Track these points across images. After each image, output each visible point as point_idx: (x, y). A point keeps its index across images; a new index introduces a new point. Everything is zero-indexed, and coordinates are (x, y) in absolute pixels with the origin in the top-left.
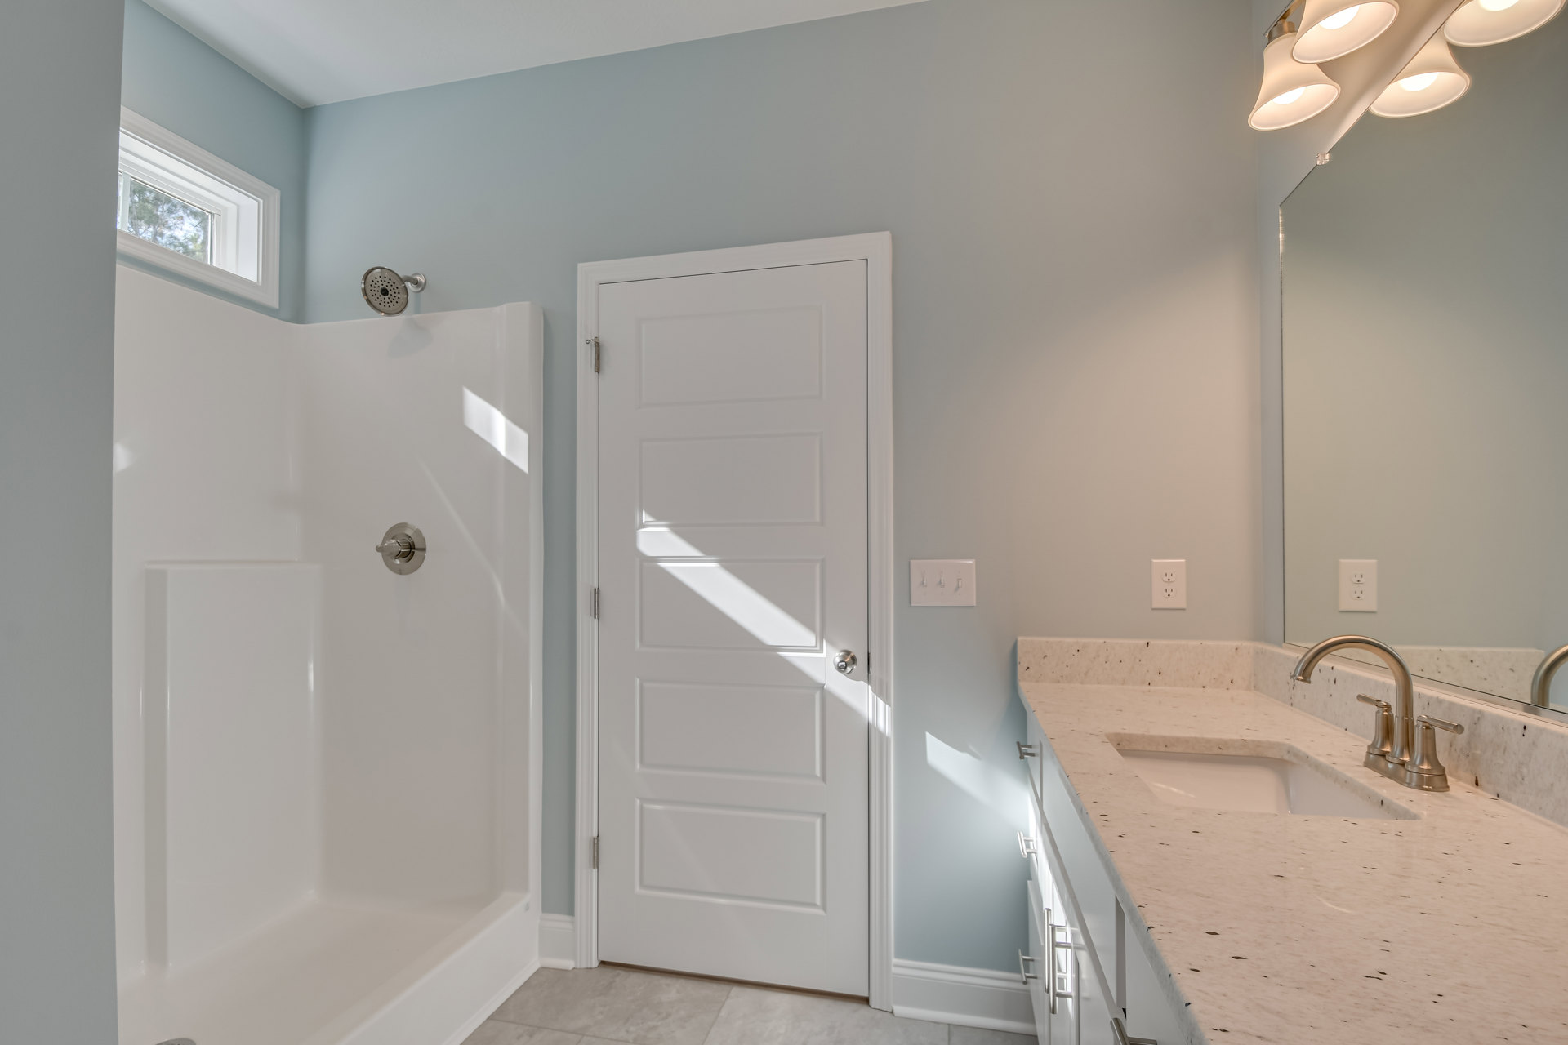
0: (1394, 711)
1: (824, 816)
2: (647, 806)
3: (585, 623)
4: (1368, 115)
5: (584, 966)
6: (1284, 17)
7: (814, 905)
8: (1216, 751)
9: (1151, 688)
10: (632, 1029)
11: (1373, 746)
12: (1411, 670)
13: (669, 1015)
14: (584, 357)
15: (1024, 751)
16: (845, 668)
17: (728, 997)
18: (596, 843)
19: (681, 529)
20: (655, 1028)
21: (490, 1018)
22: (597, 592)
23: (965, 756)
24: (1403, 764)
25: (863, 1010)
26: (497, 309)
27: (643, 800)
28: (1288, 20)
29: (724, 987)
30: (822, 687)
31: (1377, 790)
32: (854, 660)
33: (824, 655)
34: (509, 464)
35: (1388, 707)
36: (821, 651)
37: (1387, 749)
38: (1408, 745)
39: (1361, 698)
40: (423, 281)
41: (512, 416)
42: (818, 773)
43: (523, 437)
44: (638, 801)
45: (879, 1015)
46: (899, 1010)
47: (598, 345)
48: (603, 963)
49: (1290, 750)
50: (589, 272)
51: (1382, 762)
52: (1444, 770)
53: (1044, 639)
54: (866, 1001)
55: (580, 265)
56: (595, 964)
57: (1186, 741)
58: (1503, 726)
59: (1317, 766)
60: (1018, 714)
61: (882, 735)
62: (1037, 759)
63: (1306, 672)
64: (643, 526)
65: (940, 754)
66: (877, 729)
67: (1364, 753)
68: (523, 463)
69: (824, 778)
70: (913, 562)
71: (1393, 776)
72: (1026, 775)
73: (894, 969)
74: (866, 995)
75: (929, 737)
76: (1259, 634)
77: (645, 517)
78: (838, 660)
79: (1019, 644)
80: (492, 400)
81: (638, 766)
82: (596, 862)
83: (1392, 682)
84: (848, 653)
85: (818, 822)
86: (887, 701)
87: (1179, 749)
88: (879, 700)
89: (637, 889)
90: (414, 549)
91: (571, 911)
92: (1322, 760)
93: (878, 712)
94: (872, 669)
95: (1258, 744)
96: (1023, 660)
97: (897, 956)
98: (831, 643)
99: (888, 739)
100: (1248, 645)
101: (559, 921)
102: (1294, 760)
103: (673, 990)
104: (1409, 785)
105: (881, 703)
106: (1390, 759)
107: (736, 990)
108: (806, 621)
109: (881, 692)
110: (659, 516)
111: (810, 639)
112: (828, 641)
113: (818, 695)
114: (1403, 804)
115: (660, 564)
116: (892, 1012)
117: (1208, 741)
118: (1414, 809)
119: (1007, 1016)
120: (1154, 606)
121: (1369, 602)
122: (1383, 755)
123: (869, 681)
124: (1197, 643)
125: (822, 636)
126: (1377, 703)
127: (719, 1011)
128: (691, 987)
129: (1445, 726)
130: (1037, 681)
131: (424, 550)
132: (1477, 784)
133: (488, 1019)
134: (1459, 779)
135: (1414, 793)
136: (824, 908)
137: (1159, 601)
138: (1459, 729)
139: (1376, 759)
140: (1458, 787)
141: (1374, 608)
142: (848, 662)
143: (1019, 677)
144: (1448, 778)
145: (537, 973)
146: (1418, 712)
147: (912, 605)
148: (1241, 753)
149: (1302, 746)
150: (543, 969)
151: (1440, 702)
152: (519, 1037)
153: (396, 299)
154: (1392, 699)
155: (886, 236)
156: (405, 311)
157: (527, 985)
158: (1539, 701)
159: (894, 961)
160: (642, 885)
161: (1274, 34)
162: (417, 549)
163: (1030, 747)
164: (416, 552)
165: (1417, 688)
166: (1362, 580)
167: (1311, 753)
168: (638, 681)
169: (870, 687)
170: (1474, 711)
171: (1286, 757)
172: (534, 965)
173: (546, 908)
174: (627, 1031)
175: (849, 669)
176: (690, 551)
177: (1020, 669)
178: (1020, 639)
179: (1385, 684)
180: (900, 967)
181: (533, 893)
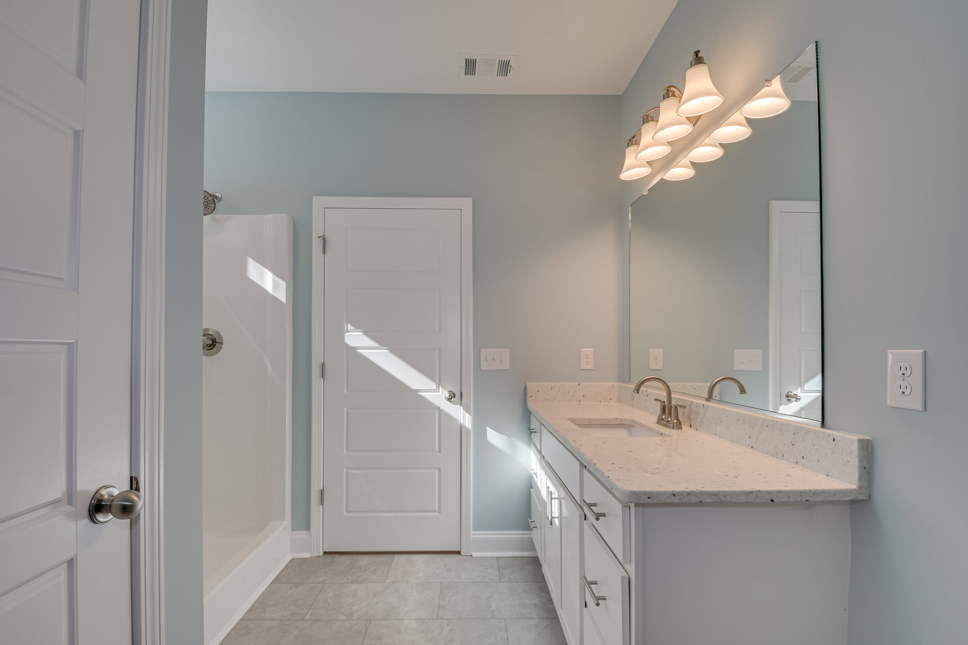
0: (666, 403)
1: (440, 469)
2: (351, 471)
3: (316, 380)
4: (662, 179)
5: (316, 555)
6: (633, 137)
7: (435, 511)
8: (607, 423)
9: (580, 403)
10: (349, 578)
11: (659, 416)
12: (671, 390)
13: (366, 570)
14: (317, 245)
15: (531, 431)
16: (451, 399)
17: (393, 559)
18: (322, 492)
19: (368, 333)
20: (361, 576)
21: (272, 583)
22: (323, 365)
23: (504, 436)
24: (668, 421)
25: (458, 557)
26: (268, 216)
27: (347, 468)
28: (635, 139)
29: (391, 556)
30: (439, 408)
31: (660, 430)
32: (454, 395)
33: (440, 393)
34: (274, 299)
35: (664, 402)
36: (439, 391)
37: (664, 417)
38: (670, 414)
39: (656, 400)
40: (220, 196)
41: (275, 273)
42: (437, 449)
43: (283, 285)
44: (345, 470)
45: (466, 557)
46: (475, 554)
47: (324, 239)
48: (325, 553)
49: (633, 421)
50: (319, 202)
51: (662, 422)
52: (680, 422)
53: (538, 383)
54: (459, 553)
55: (314, 197)
56: (321, 554)
57: (596, 420)
58: (698, 406)
59: (641, 425)
60: (527, 414)
61: (467, 429)
62: (538, 434)
63: (637, 390)
64: (348, 331)
65: (493, 436)
66: (465, 427)
67: (656, 420)
68: (282, 297)
69: (440, 451)
70: (481, 349)
71: (665, 426)
72: (530, 442)
73: (472, 536)
74: (459, 550)
75: (488, 428)
76: (621, 380)
77: (350, 327)
78: (447, 395)
79: (528, 386)
80: (264, 264)
81: (345, 452)
82: (322, 502)
83: (665, 394)
84: (450, 391)
85: (437, 472)
86: (469, 413)
87: (595, 423)
88: (467, 414)
89: (345, 513)
90: (216, 342)
91: (308, 528)
92: (643, 423)
93: (465, 419)
94: (463, 399)
95: (621, 420)
96: (529, 393)
97: (474, 529)
98: (444, 387)
99: (470, 431)
100: (617, 384)
101: (302, 535)
102: (634, 424)
103: (365, 560)
104: (670, 428)
105: (467, 415)
106: (664, 420)
107: (396, 556)
108: (431, 377)
109: (467, 410)
110: (357, 327)
111: (433, 386)
112: (443, 387)
113: (437, 412)
114: (668, 433)
115: (358, 351)
116: (471, 556)
117: (604, 419)
118: (671, 434)
119: (521, 550)
120: (582, 368)
121: (660, 366)
122: (662, 419)
123: (461, 405)
124: (597, 384)
125: (439, 384)
126: (660, 401)
127: (391, 565)
128: (373, 558)
129: (681, 406)
130: (535, 402)
131: (222, 343)
132: (691, 426)
133: (271, 583)
134: (686, 425)
135: (671, 430)
136: (440, 512)
137: (583, 366)
138: (685, 407)
139: (660, 421)
140: (685, 428)
141: (661, 369)
142: (451, 397)
143: (528, 400)
144: (682, 426)
145: (290, 561)
146: (673, 403)
147: (482, 369)
148: (616, 423)
149: (636, 419)
150: (292, 560)
151: (680, 399)
152: (291, 589)
153: (208, 207)
154: (665, 399)
155: (470, 199)
156: (214, 213)
157: (287, 567)
158: (710, 397)
159: (472, 532)
160: (347, 511)
161: (630, 144)
162: (218, 343)
163: (533, 429)
164: (217, 344)
165: (673, 395)
166: (658, 357)
167: (640, 421)
168: (345, 409)
169: (462, 408)
170: (689, 401)
171: (631, 424)
172: (288, 558)
173: (294, 528)
174: (347, 579)
175: (452, 400)
176: (373, 344)
177: (528, 397)
178: (528, 384)
179: (663, 395)
180: (475, 535)
181: (287, 522)
